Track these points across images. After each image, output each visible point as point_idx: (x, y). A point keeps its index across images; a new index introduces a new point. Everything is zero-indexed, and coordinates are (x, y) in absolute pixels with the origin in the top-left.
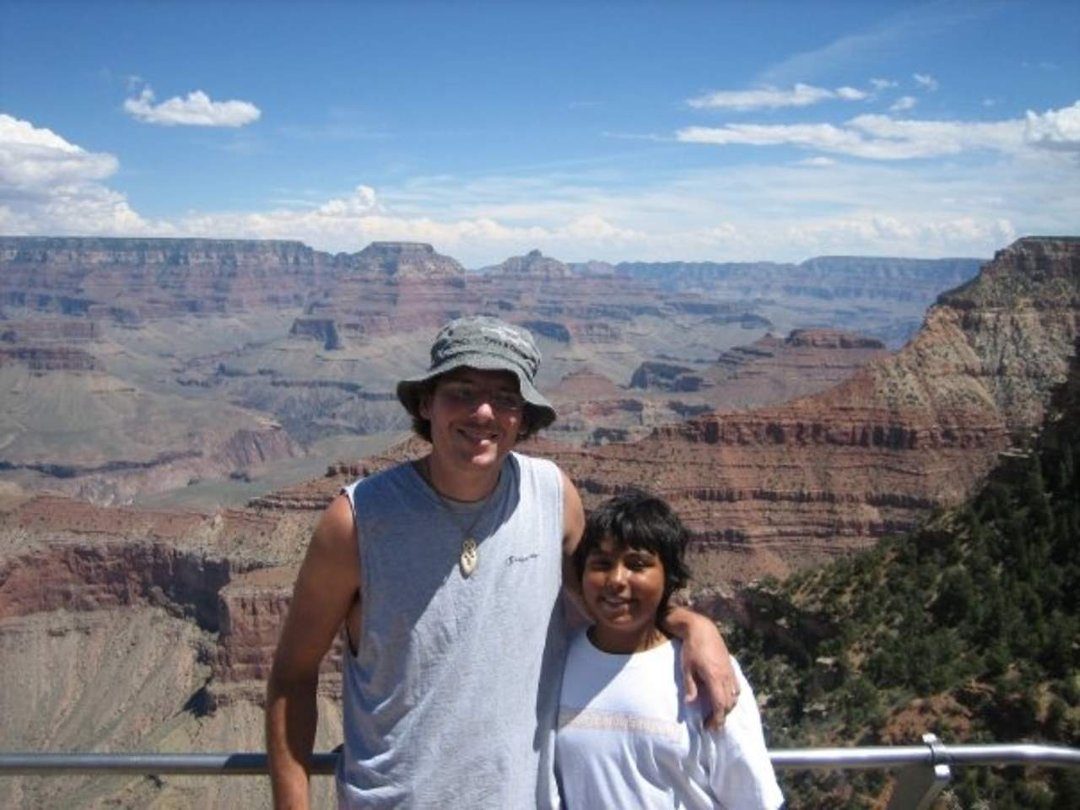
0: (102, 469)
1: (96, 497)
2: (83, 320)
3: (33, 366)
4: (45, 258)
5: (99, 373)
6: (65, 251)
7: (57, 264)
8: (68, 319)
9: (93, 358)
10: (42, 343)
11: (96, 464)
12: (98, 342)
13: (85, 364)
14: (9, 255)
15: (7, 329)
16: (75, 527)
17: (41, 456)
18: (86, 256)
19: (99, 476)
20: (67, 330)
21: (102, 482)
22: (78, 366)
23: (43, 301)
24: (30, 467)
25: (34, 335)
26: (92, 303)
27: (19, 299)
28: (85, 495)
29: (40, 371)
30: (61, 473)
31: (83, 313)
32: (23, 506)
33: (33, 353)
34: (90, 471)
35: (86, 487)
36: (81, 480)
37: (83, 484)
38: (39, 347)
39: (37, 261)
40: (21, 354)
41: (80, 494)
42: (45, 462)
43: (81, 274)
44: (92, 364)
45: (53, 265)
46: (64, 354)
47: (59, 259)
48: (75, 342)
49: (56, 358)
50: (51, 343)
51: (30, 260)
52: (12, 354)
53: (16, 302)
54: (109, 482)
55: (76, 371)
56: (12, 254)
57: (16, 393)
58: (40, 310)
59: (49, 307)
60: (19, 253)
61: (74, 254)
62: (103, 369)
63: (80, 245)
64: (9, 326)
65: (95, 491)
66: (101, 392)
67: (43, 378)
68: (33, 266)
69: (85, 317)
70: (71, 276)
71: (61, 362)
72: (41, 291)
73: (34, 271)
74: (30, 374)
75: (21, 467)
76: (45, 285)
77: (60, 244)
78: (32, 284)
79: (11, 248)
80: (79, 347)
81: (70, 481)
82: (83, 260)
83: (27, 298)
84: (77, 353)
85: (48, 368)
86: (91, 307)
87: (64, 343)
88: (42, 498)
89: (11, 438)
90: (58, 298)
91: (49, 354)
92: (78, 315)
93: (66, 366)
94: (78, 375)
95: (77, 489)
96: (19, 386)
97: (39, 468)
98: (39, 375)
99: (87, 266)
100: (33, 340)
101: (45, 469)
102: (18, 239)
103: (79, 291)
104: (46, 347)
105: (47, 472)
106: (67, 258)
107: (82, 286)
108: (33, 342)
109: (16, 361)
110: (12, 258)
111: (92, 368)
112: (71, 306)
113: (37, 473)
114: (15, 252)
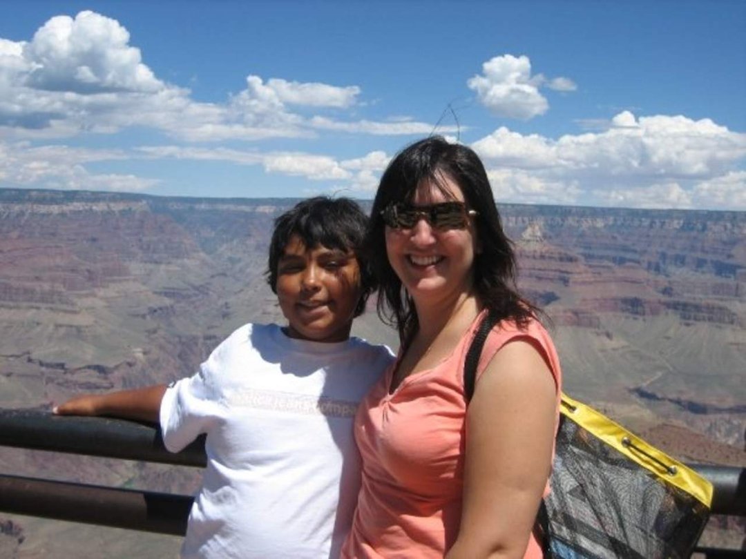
0: (731, 410)
1: (723, 433)
2: (731, 281)
3: (684, 317)
4: (704, 228)
5: (738, 328)
6: (722, 223)
7: (714, 233)
8: (719, 280)
9: (734, 314)
10: (694, 299)
11: (726, 405)
12: (741, 301)
13: (727, 319)
14: (676, 224)
15: (667, 284)
16: (689, 454)
17: (681, 392)
18: (739, 227)
19: (727, 416)
20: (717, 290)
21: (729, 422)
22: (720, 320)
23: (700, 263)
24: (671, 401)
25: (688, 291)
26: (739, 267)
27: (680, 260)
28: (713, 430)
29: (691, 322)
30: (697, 409)
31: (732, 276)
32: (651, 430)
33: (685, 305)
34: (719, 410)
35: (715, 424)
36: (712, 417)
37: (713, 421)
38: (692, 301)
39: (698, 231)
40: (675, 306)
41: (709, 429)
42: (684, 398)
43: (733, 243)
44: (732, 319)
45: (710, 234)
46: (710, 309)
47: (716, 228)
48: (722, 300)
49: (702, 312)
50: (701, 299)
51: (692, 229)
52: (668, 305)
53: (678, 263)
54: (735, 422)
55: (718, 324)
56: (679, 223)
57: (668, 338)
58: (696, 271)
59: (705, 269)
60: (684, 223)
61: (729, 225)
62: (741, 325)
63: (735, 218)
64: (669, 282)
65: (723, 429)
66: (737, 344)
67: (690, 328)
68: (694, 233)
69: (733, 278)
70: (725, 243)
71: (706, 315)
72: (700, 255)
73: (695, 238)
74: (681, 324)
75: (663, 399)
76: (703, 251)
77: (717, 216)
78: (693, 249)
79: (679, 218)
80: (721, 304)
81: (703, 416)
82: (736, 231)
83: (688, 260)
84: (721, 309)
85: (695, 319)
86: (739, 271)
87: (712, 300)
88: (666, 425)
89: (659, 374)
90: (712, 262)
91: (698, 308)
92: (726, 277)
93: (710, 319)
94: (720, 327)
95: (708, 425)
96: (671, 333)
97: (678, 402)
98: (688, 325)
99: (740, 236)
100: (686, 295)
101: (683, 404)
102: (685, 212)
103: (729, 256)
104: (698, 302)
105: (684, 406)
106: (723, 229)
107: (733, 252)
108: (686, 297)
109: (670, 311)
110: (678, 227)
111: (732, 322)
112: (722, 269)
113: (678, 407)
114: (682, 222)
